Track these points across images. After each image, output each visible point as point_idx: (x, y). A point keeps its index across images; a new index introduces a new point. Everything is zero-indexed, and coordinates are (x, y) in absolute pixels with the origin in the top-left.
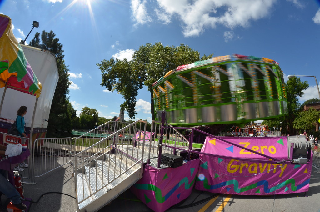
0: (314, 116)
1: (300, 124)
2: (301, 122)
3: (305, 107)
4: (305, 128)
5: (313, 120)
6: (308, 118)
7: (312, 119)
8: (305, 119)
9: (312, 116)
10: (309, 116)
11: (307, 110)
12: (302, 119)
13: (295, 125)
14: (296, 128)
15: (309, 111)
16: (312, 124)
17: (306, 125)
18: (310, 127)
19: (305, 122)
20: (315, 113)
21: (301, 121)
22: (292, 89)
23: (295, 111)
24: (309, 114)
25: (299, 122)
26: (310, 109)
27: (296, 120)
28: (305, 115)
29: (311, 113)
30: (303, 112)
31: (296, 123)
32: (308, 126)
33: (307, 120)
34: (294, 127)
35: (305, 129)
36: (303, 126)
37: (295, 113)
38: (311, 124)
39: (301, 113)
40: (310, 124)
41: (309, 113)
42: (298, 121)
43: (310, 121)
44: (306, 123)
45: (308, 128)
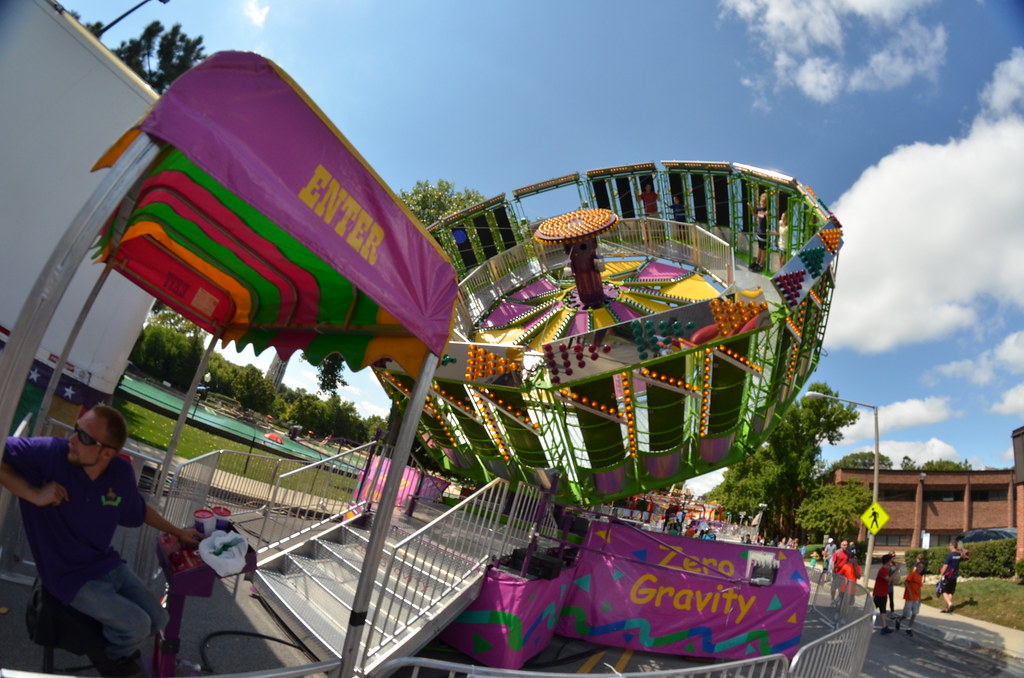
0: (858, 500)
1: (816, 517)
2: (819, 513)
3: (839, 473)
4: (826, 528)
5: (852, 511)
6: (840, 504)
7: (849, 508)
8: (833, 505)
9: (853, 499)
10: (845, 498)
11: (843, 483)
12: (825, 505)
13: (803, 518)
14: (803, 526)
15: (847, 486)
16: (848, 522)
17: (831, 522)
18: (841, 527)
19: (831, 512)
20: (861, 494)
21: (821, 509)
22: (811, 420)
23: (808, 480)
24: (844, 495)
25: (814, 512)
26: (851, 482)
27: (807, 504)
28: (834, 496)
29: (852, 493)
30: (830, 486)
31: (805, 513)
32: (835, 524)
33: (836, 510)
34: (797, 522)
35: (828, 531)
36: (823, 522)
37: (806, 485)
38: (846, 520)
39: (823, 488)
40: (842, 521)
41: (845, 491)
42: (811, 508)
43: (845, 512)
44: (831, 516)
45: (836, 531)
